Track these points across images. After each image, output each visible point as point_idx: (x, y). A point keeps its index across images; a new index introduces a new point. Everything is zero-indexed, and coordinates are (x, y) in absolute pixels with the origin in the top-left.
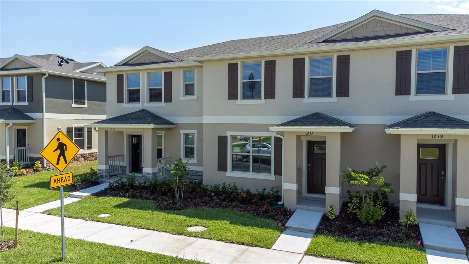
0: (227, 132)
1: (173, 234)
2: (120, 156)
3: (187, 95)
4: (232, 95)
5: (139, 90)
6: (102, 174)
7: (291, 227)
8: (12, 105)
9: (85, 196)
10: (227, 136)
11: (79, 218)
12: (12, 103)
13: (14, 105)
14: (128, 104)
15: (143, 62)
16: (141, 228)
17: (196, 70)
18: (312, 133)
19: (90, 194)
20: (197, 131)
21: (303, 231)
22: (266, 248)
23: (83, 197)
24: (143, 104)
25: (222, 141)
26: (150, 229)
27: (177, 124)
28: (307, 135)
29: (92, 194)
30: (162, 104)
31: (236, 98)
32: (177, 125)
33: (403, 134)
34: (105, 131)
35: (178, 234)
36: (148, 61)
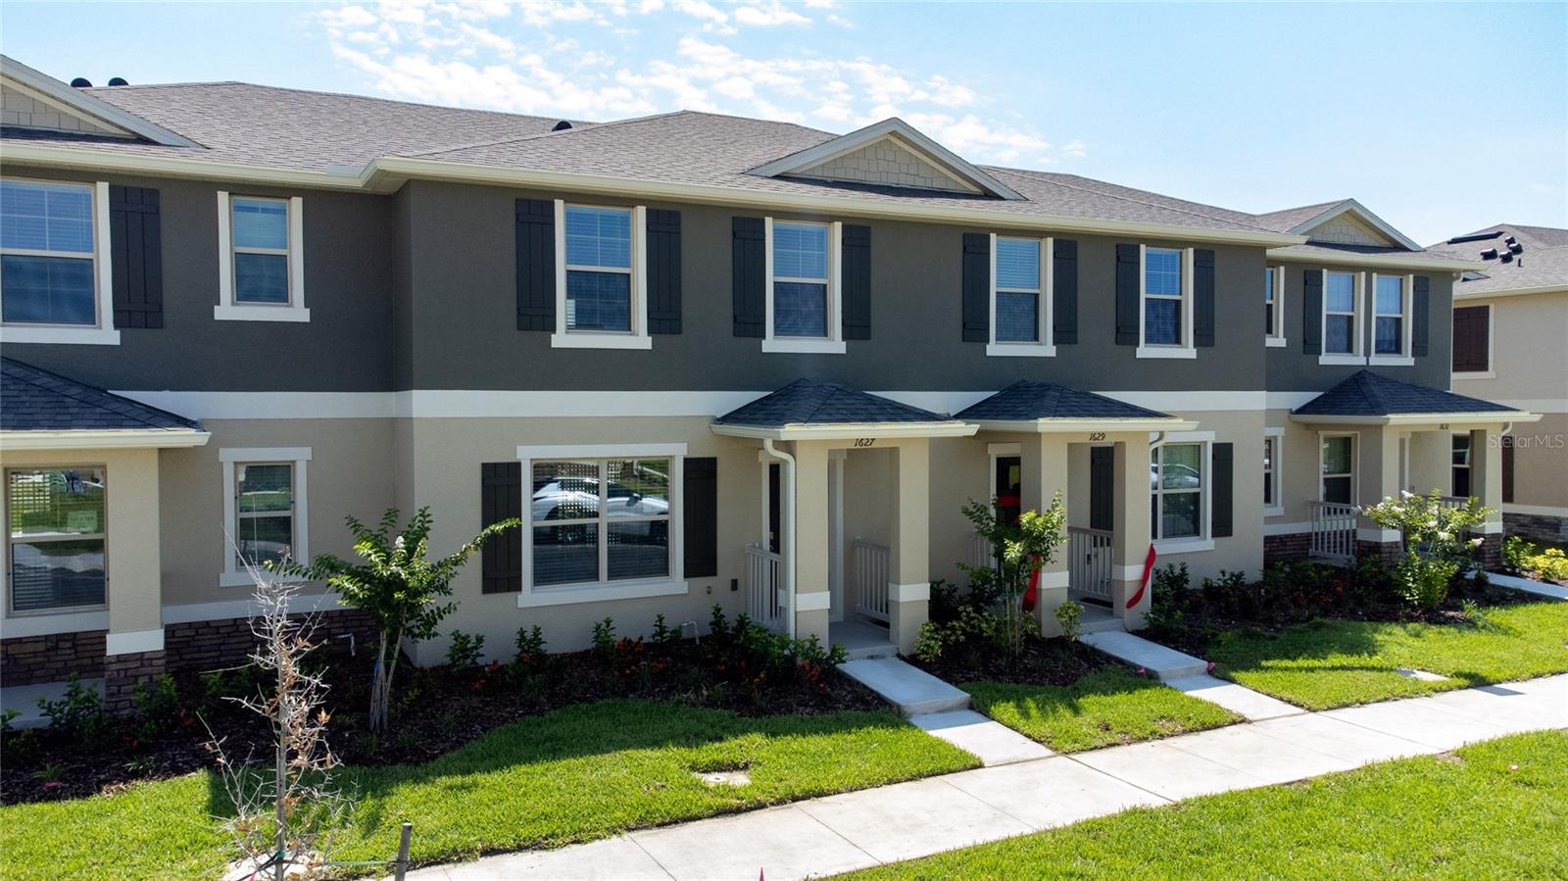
8: (1365, 364)
12: (1365, 358)
13: (1371, 364)
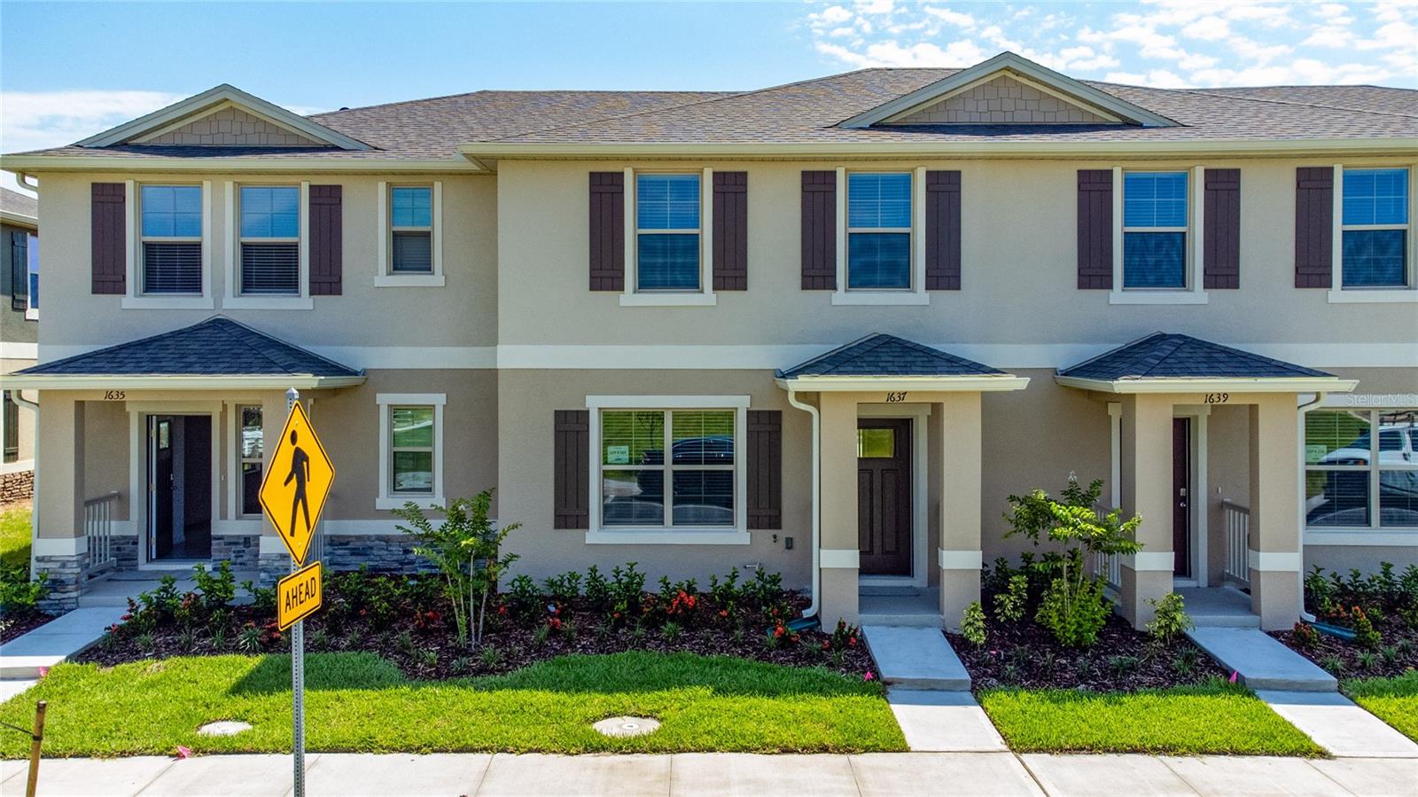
0: (587, 397)
1: (572, 755)
2: (109, 498)
3: (402, 269)
4: (605, 275)
5: (197, 247)
6: (60, 574)
7: (901, 682)
9: (47, 669)
10: (588, 412)
11: (132, 754)
14: (143, 299)
15: (207, 141)
16: (434, 751)
17: (438, 186)
18: (902, 396)
19: (64, 657)
20: (445, 395)
21: (936, 687)
22: (897, 752)
23: (42, 673)
24: (218, 299)
25: (570, 428)
26: (473, 750)
27: (365, 372)
28: (889, 401)
29: (70, 658)
30: (303, 301)
31: (618, 285)
32: (363, 375)
33: (1139, 394)
34: (76, 402)
35: (586, 751)
36: (229, 141)
